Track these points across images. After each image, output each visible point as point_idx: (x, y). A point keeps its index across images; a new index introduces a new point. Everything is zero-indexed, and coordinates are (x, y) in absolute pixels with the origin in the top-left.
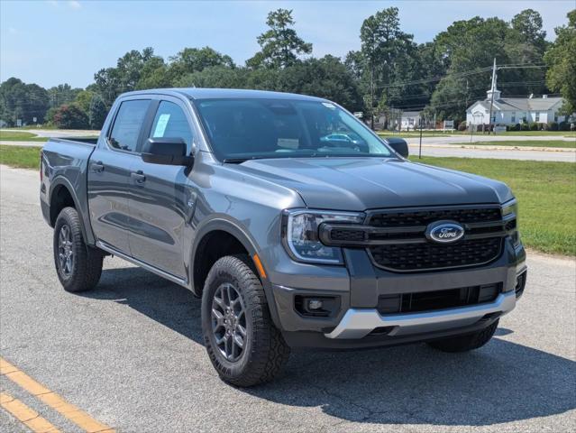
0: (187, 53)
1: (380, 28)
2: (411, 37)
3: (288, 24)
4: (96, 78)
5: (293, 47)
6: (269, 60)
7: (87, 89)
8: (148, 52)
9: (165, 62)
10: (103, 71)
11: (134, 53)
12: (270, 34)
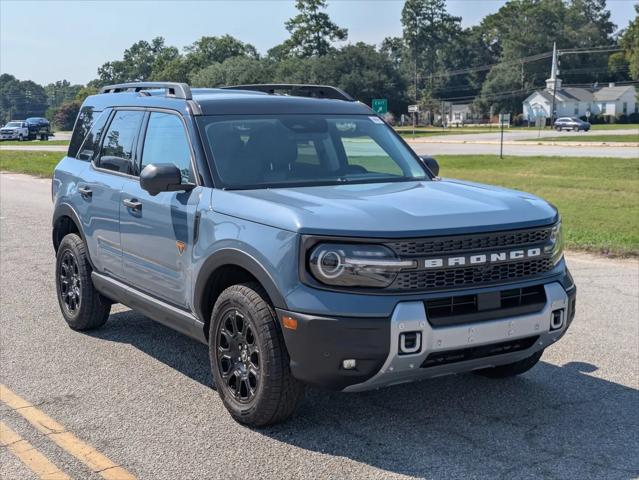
0: (205, 42)
1: (424, 10)
2: (459, 20)
3: (320, 7)
4: (100, 73)
5: (325, 33)
6: (300, 49)
7: (89, 85)
8: (158, 42)
9: (180, 54)
10: (107, 65)
11: (142, 44)
12: (299, 19)
